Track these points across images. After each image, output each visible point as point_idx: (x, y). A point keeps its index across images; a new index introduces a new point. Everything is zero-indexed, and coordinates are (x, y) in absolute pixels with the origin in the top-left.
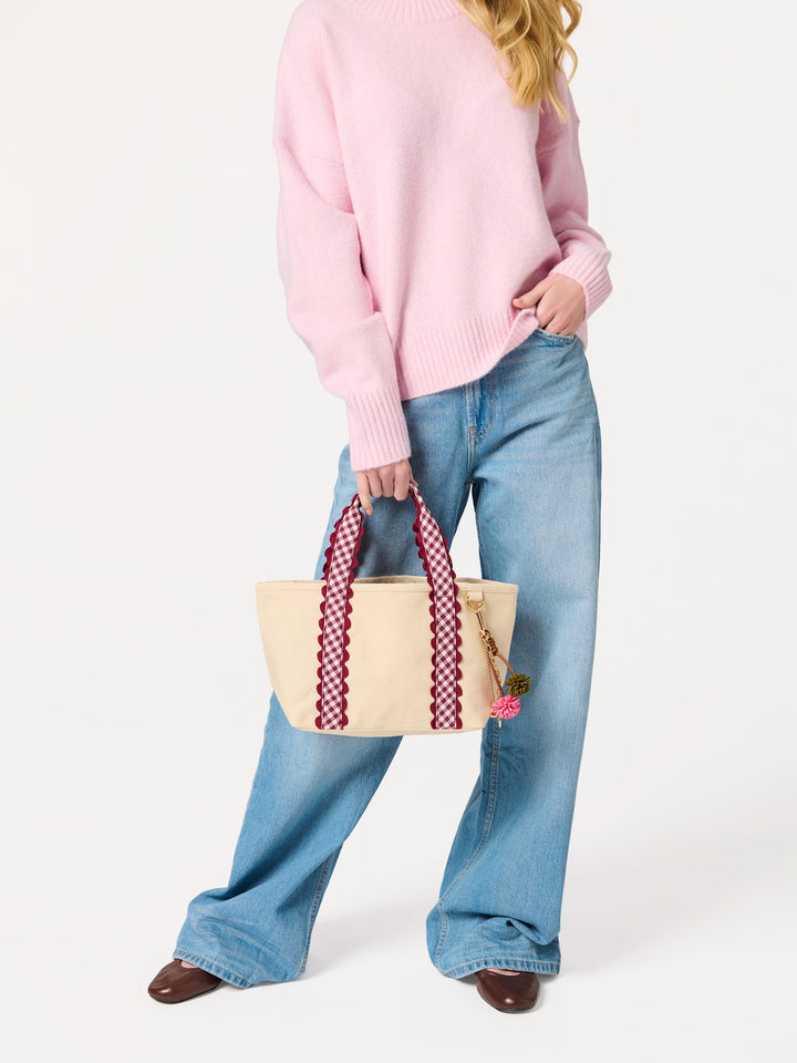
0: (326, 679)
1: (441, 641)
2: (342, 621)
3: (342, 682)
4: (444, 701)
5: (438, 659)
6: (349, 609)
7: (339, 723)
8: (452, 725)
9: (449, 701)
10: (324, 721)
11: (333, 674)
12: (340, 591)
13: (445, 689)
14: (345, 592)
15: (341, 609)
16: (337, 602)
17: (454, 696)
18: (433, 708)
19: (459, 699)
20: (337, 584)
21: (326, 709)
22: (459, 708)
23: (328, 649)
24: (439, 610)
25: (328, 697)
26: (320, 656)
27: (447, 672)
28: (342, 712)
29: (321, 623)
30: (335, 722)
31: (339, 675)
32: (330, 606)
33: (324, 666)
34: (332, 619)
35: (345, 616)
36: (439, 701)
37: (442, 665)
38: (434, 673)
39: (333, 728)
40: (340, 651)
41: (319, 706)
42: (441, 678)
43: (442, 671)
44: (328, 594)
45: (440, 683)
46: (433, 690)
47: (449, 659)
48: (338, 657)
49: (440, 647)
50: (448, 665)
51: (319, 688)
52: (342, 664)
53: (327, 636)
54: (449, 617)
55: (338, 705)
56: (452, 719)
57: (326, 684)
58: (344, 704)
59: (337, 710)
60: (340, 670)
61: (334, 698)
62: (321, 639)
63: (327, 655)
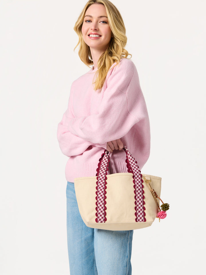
0: (99, 205)
1: (137, 191)
2: (104, 187)
3: (104, 206)
4: (139, 212)
5: (137, 197)
6: (106, 183)
7: (104, 220)
8: (142, 220)
9: (141, 212)
10: (98, 219)
11: (101, 204)
12: (103, 178)
13: (139, 208)
14: (104, 178)
15: (103, 183)
16: (102, 181)
17: (143, 210)
18: (136, 214)
19: (145, 211)
20: (102, 176)
21: (99, 215)
22: (145, 214)
23: (99, 195)
24: (136, 182)
25: (100, 211)
26: (96, 198)
27: (140, 202)
28: (105, 216)
29: (97, 188)
30: (102, 220)
31: (103, 204)
32: (100, 182)
33: (98, 201)
34: (100, 186)
35: (105, 185)
36: (138, 212)
37: (138, 199)
38: (136, 202)
39: (102, 222)
40: (103, 196)
41: (97, 215)
42: (138, 204)
43: (138, 201)
44: (99, 179)
45: (138, 206)
46: (136, 208)
47: (140, 198)
48: (103, 198)
49: (137, 193)
50: (140, 200)
51: (96, 209)
52: (104, 200)
53: (99, 191)
54: (139, 184)
55: (103, 214)
56: (143, 218)
57: (99, 207)
58: (105, 214)
59: (103, 216)
60: (103, 202)
61: (102, 212)
62: (96, 193)
63: (99, 197)
